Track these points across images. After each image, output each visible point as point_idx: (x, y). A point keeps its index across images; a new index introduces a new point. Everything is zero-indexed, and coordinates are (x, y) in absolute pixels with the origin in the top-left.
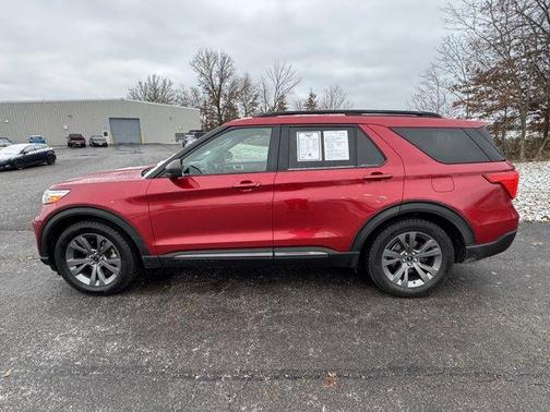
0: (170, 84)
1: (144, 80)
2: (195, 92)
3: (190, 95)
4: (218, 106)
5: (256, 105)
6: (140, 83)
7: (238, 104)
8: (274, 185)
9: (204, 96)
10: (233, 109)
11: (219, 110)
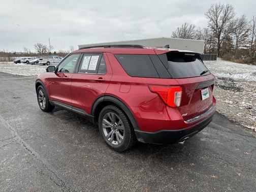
0: (194, 27)
1: (180, 27)
2: (206, 31)
3: (203, 33)
4: (219, 38)
5: (247, 36)
6: (178, 28)
7: (233, 36)
8: (71, 79)
9: (211, 32)
10: (229, 39)
11: (219, 40)
